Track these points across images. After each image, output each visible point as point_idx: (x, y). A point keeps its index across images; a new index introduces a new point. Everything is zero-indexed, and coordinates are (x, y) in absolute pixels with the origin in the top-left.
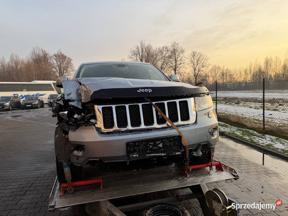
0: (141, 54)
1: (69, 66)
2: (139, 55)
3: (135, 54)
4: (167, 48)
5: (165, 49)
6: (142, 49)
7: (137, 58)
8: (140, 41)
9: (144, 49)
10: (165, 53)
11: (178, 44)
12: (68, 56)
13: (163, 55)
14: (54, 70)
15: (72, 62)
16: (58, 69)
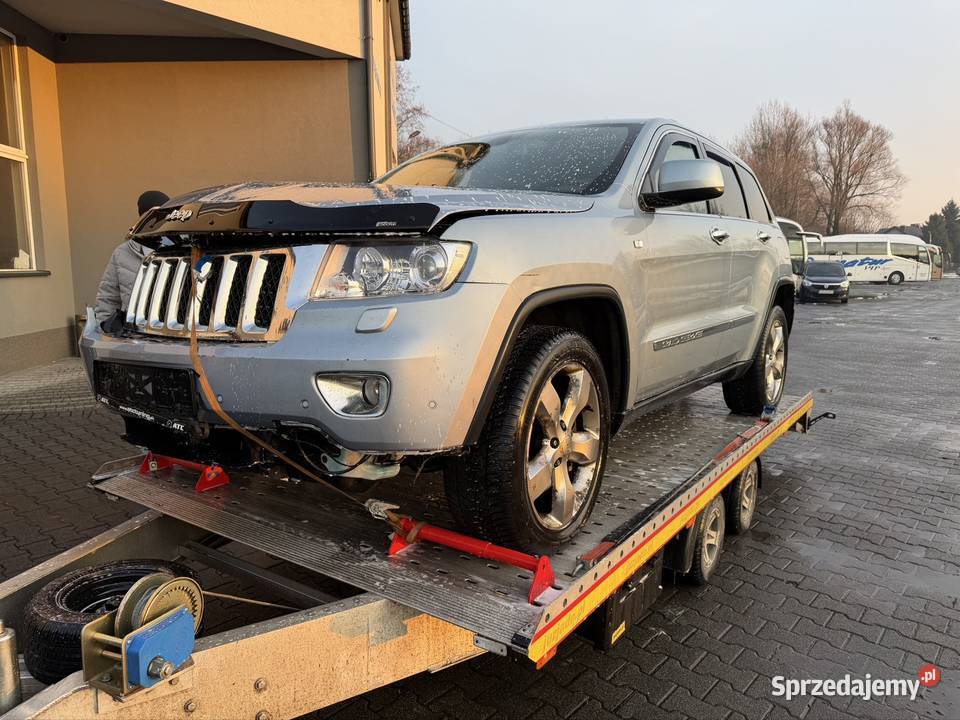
1: (874, 158)
12: (874, 123)
14: (816, 177)
15: (888, 143)
16: (830, 173)
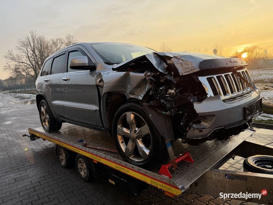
0: (32, 45)
2: (30, 45)
3: (26, 45)
4: (61, 40)
5: (59, 41)
6: (34, 40)
7: (28, 49)
8: (30, 32)
9: (36, 41)
10: (59, 45)
11: (73, 36)
13: (58, 47)
